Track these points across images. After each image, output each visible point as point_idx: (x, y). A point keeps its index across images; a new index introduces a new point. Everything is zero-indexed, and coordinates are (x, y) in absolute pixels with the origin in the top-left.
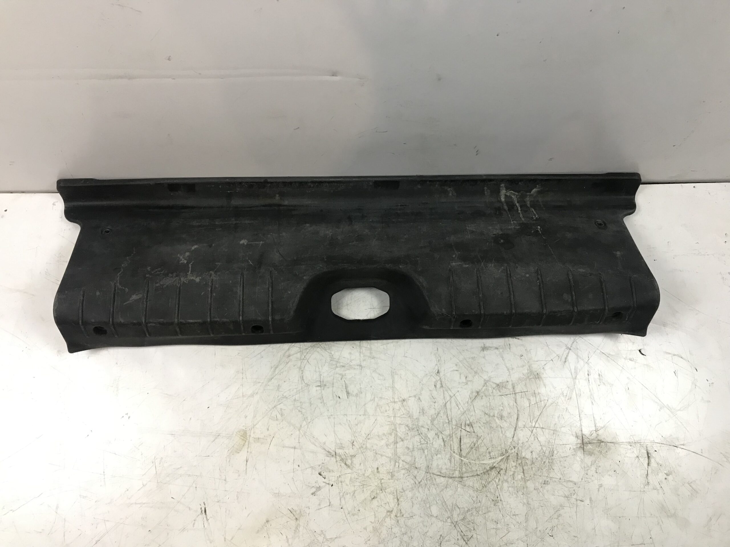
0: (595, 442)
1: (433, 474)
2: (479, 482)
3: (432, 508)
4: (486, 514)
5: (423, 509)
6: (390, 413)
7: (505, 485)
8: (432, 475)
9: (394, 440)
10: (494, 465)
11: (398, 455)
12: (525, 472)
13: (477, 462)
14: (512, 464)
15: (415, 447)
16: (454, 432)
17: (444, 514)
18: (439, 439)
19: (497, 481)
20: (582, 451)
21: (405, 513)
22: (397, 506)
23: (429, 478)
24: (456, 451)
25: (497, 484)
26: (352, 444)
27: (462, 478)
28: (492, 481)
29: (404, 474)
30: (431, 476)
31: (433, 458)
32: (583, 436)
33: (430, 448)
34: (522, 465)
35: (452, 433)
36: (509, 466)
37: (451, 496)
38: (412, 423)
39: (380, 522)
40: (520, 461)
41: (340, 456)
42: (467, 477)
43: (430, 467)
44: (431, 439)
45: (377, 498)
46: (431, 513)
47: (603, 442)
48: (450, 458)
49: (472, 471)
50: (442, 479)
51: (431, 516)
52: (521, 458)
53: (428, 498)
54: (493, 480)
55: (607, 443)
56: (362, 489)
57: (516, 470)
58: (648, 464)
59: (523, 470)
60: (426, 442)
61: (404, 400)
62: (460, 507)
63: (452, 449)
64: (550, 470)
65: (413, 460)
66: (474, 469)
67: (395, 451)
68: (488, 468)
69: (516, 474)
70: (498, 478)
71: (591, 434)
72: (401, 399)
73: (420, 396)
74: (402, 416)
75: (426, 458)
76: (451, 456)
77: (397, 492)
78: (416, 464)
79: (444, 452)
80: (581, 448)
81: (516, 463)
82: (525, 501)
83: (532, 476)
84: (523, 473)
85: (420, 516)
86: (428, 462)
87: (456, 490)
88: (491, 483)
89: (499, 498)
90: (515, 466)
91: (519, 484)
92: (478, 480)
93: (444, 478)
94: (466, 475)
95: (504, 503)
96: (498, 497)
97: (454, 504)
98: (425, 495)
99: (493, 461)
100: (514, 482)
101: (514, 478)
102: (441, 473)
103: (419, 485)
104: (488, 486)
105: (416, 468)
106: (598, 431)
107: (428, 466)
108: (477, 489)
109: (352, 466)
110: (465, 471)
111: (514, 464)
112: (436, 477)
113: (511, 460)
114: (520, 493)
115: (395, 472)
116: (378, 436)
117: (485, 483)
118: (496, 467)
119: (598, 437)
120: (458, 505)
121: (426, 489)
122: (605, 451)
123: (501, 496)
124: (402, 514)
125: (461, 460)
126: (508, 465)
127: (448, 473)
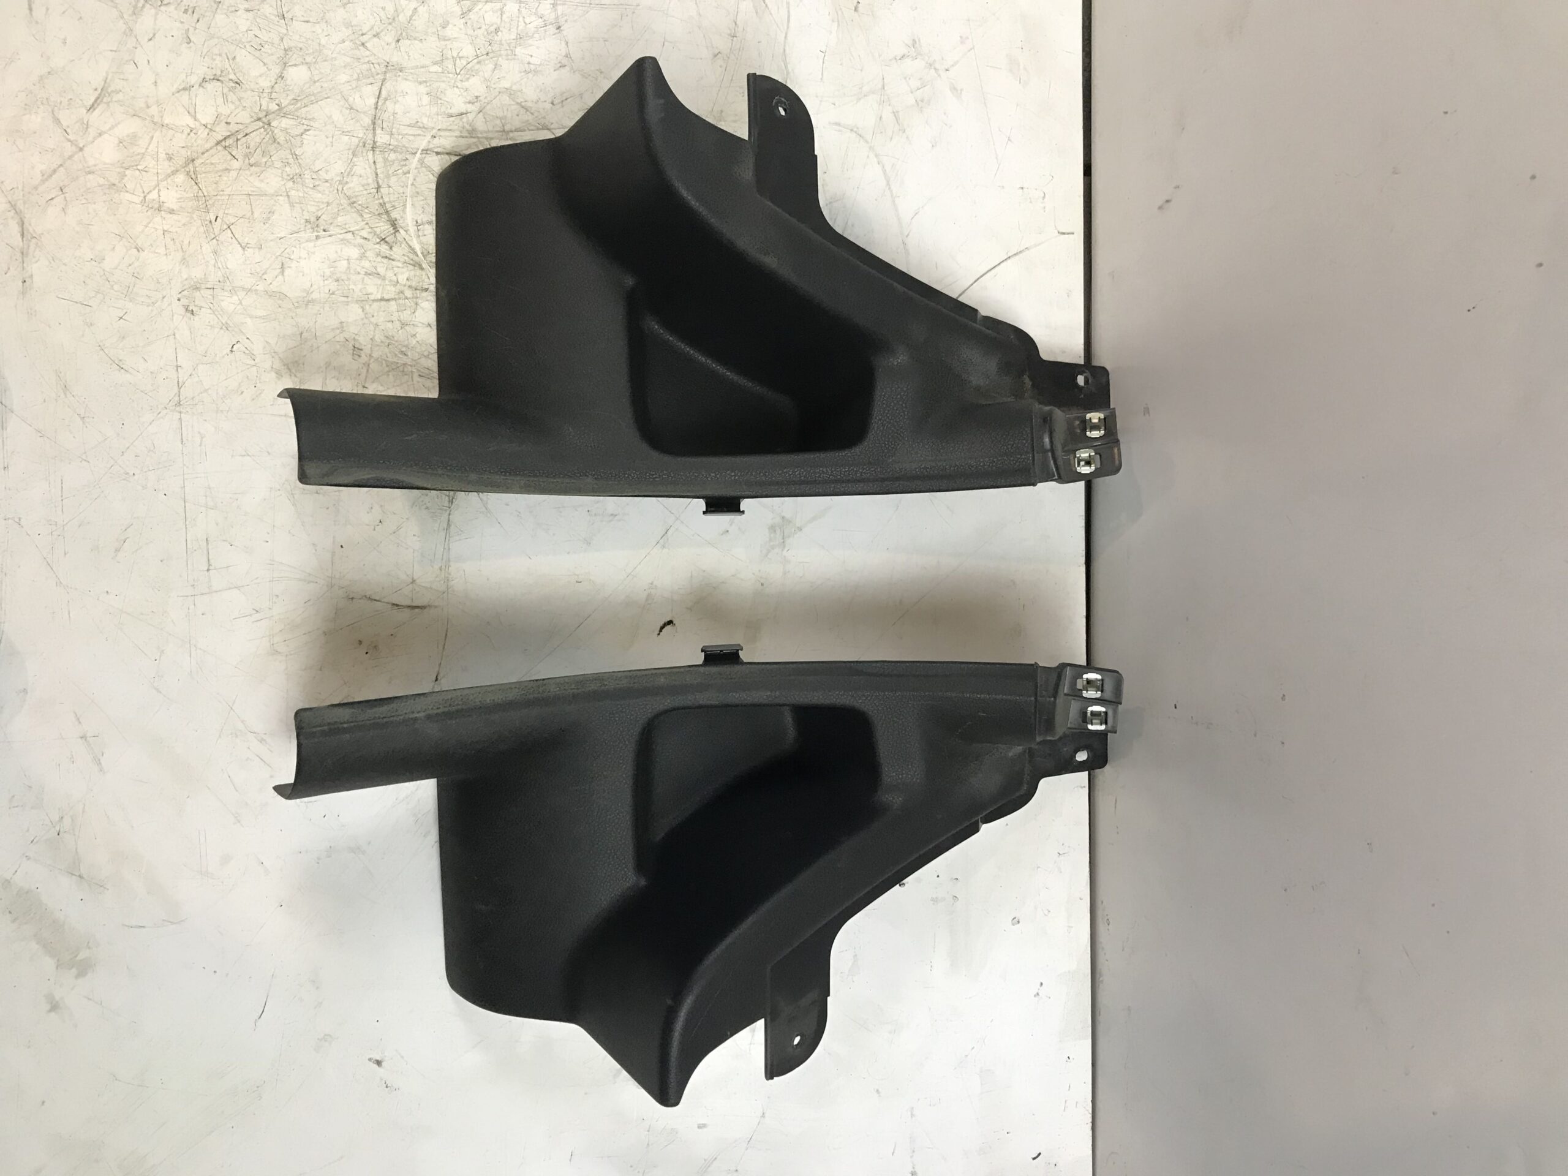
2: (362, 188)
31: (420, 83)
58: (397, 605)
102: (386, 99)
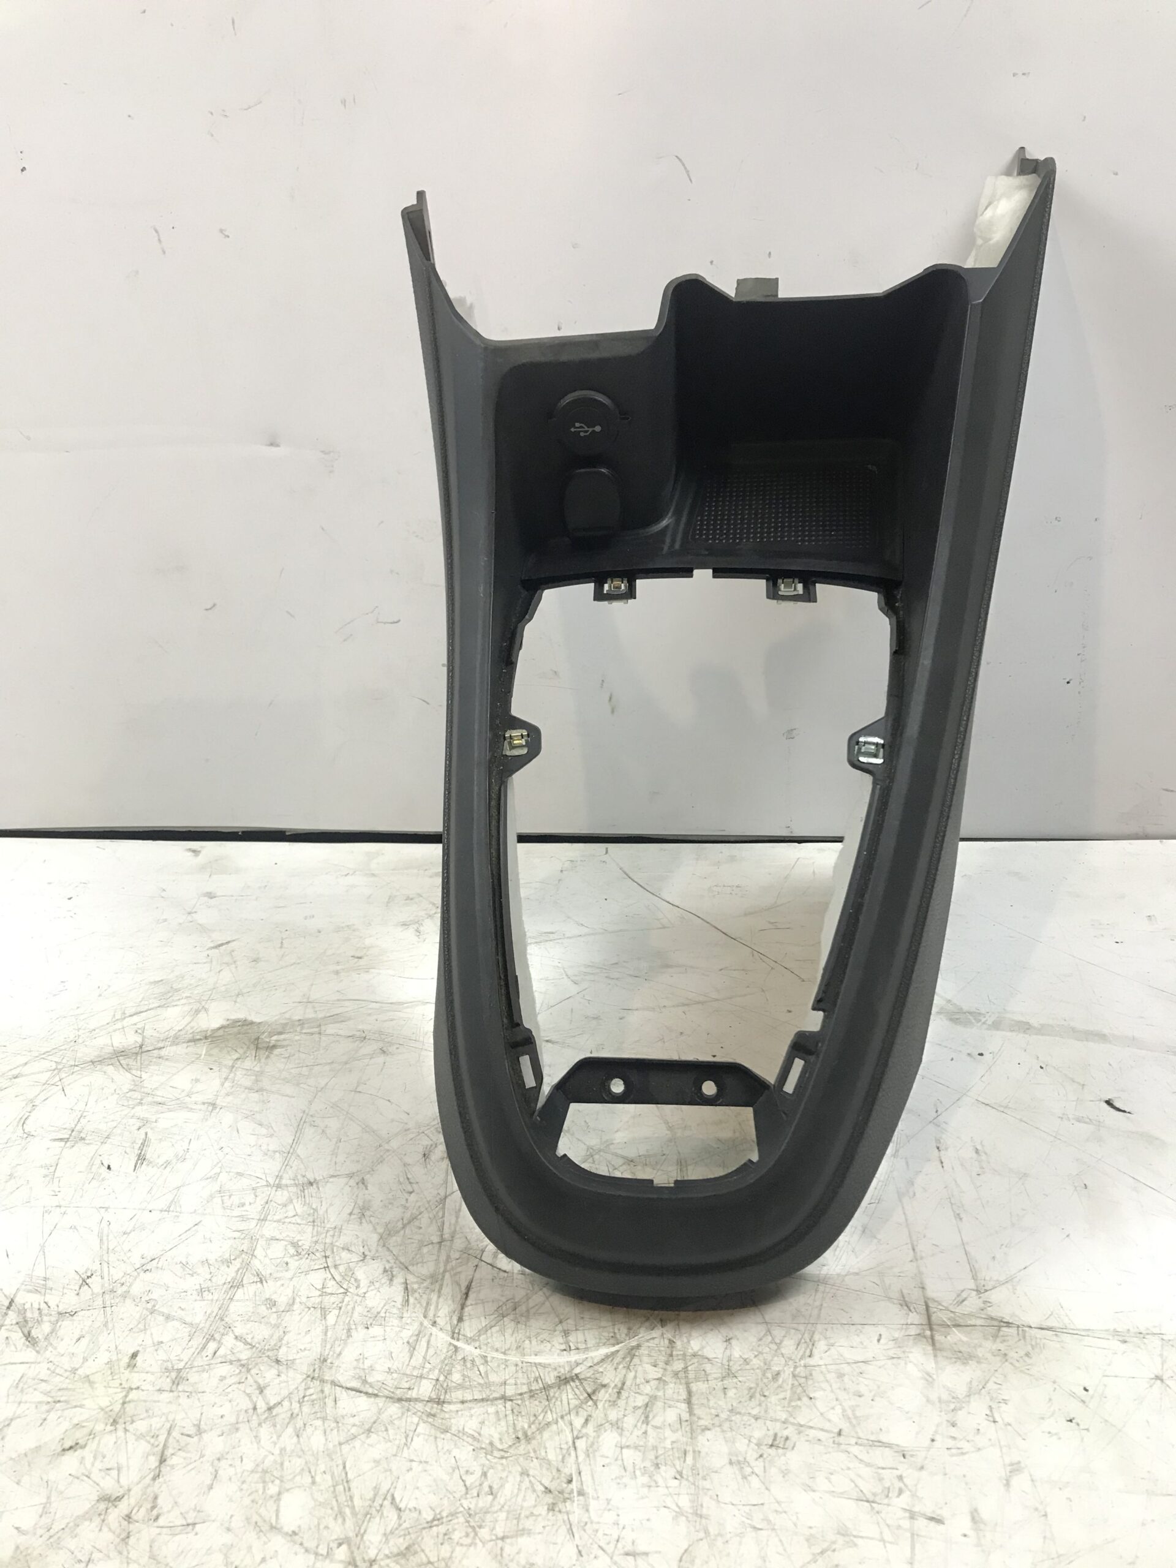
0: (979, 1322)
1: (334, 1383)
3: (286, 1498)
4: (508, 1541)
5: (247, 1501)
6: (254, 1211)
7: (609, 1440)
8: (327, 1388)
9: (234, 1279)
10: (577, 1370)
11: (226, 1319)
12: (694, 1400)
13: (514, 1358)
14: (645, 1372)
15: (298, 1300)
16: (453, 1269)
17: (327, 1527)
18: (391, 1285)
19: (578, 1422)
20: (930, 1348)
21: (169, 1512)
22: (148, 1480)
23: (314, 1397)
24: (441, 1322)
25: (575, 1433)
26: (84, 1281)
27: (440, 1402)
28: (557, 1423)
29: (223, 1379)
30: (322, 1391)
32: (930, 1305)
33: (349, 1307)
34: (686, 1377)
35: (445, 1271)
36: (635, 1377)
37: (377, 1462)
38: (315, 1239)
39: (52, 1532)
40: (678, 1365)
41: (22, 1312)
42: (463, 1402)
43: (329, 1361)
44: (364, 1283)
45: (83, 1447)
46: (277, 1516)
47: (1008, 1324)
48: (415, 1338)
49: (488, 1385)
50: (363, 1402)
51: (272, 1527)
52: (684, 1355)
53: (282, 1464)
54: (562, 1417)
55: (1027, 1329)
56: (44, 1416)
57: (660, 1394)
59: (690, 1393)
60: (342, 1290)
61: (311, 1184)
62: (402, 1506)
63: (431, 1314)
64: (800, 1399)
65: (275, 1337)
66: (493, 1378)
67: (224, 1308)
68: (550, 1379)
69: (659, 1404)
70: (583, 1414)
71: (961, 1299)
72: (301, 1180)
73: (367, 1177)
74: (287, 1220)
75: (326, 1334)
76: (418, 1335)
77: (169, 1433)
78: (283, 1350)
79: (396, 1322)
80: (925, 1337)
81: (665, 1370)
82: (685, 1502)
83: (723, 1416)
84: (689, 1402)
85: (227, 1525)
86: (328, 1346)
87: (406, 1444)
88: (554, 1427)
89: (574, 1485)
90: (659, 1379)
91: (665, 1439)
92: (502, 1415)
93: (372, 1399)
94: (458, 1395)
95: (593, 1505)
96: (570, 1481)
97: (383, 1491)
98: (277, 1451)
99: (574, 1357)
100: (645, 1433)
101: (647, 1417)
103: (264, 1417)
104: (538, 1437)
105: (278, 1361)
106: (986, 1291)
107: (325, 1360)
108: (491, 1444)
109: (46, 1343)
110: (459, 1382)
111: (654, 1373)
112: (343, 1395)
113: (645, 1359)
114: (667, 1472)
115: (194, 1369)
116: (184, 1265)
117: (526, 1426)
118: (581, 1376)
119: (989, 1309)
120: (398, 1500)
121: (290, 1430)
122: (1022, 1353)
123: (586, 1476)
124: (155, 1512)
125: (456, 1347)
126: (631, 1375)
127: (390, 1383)
